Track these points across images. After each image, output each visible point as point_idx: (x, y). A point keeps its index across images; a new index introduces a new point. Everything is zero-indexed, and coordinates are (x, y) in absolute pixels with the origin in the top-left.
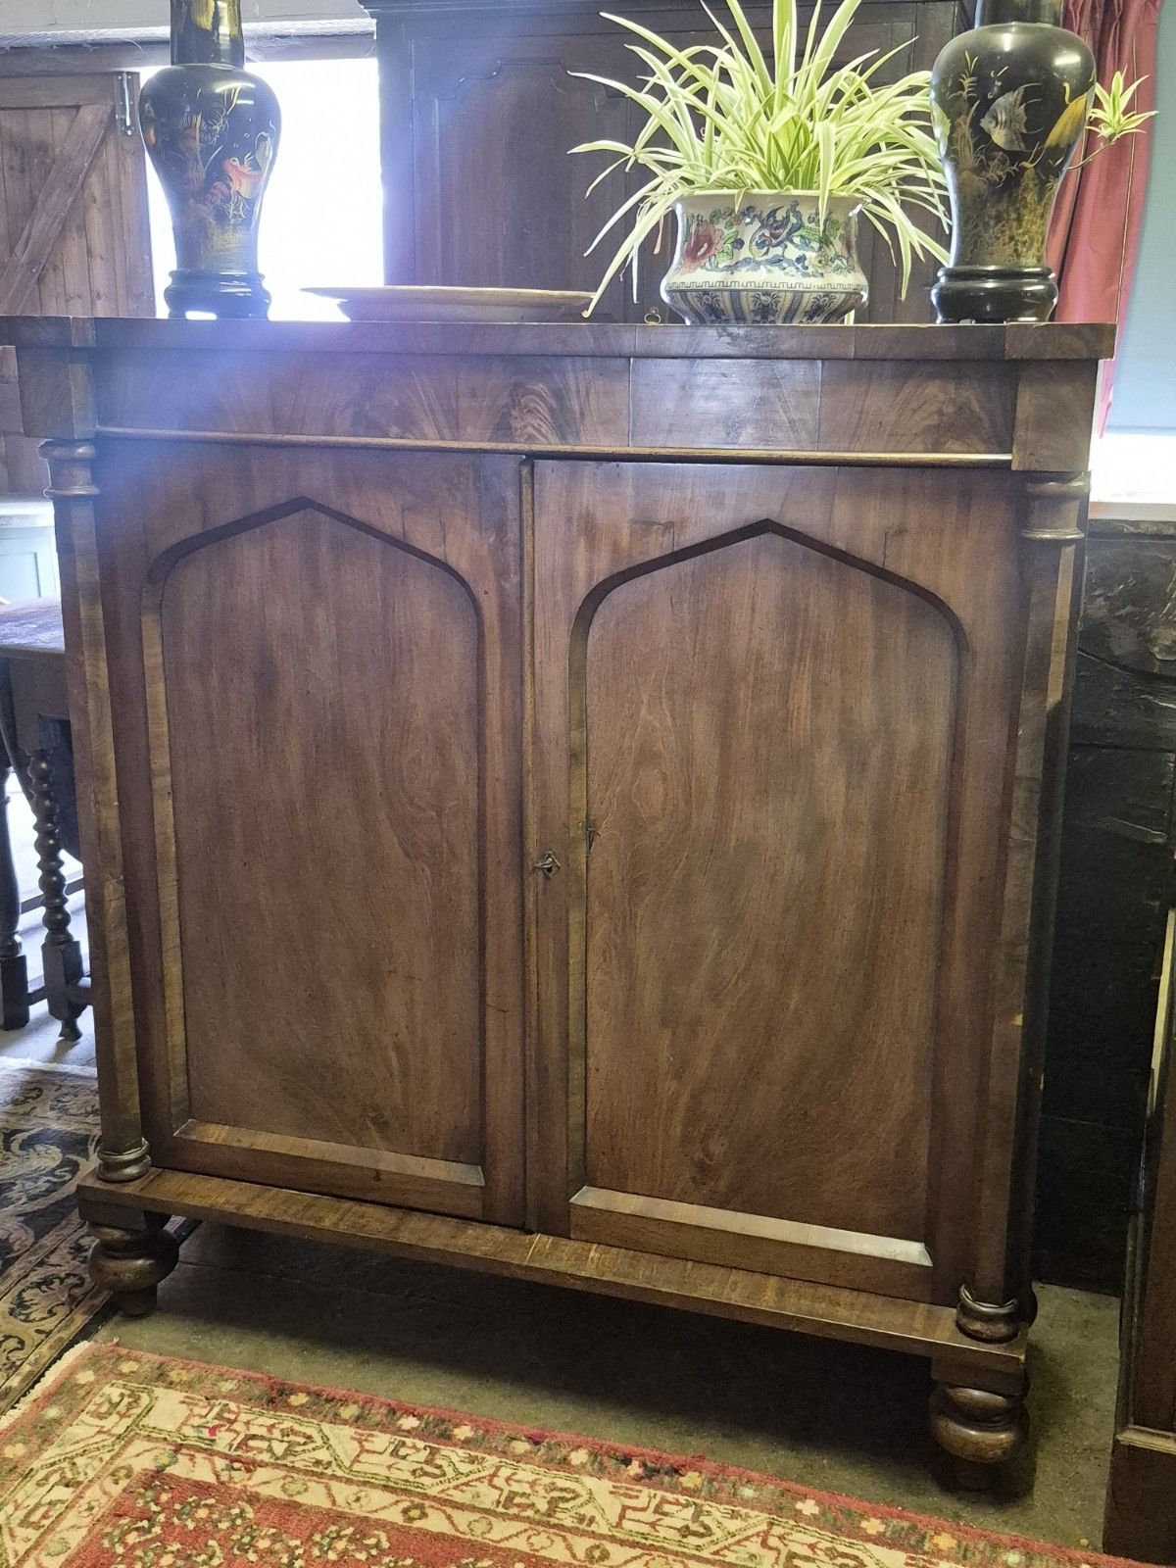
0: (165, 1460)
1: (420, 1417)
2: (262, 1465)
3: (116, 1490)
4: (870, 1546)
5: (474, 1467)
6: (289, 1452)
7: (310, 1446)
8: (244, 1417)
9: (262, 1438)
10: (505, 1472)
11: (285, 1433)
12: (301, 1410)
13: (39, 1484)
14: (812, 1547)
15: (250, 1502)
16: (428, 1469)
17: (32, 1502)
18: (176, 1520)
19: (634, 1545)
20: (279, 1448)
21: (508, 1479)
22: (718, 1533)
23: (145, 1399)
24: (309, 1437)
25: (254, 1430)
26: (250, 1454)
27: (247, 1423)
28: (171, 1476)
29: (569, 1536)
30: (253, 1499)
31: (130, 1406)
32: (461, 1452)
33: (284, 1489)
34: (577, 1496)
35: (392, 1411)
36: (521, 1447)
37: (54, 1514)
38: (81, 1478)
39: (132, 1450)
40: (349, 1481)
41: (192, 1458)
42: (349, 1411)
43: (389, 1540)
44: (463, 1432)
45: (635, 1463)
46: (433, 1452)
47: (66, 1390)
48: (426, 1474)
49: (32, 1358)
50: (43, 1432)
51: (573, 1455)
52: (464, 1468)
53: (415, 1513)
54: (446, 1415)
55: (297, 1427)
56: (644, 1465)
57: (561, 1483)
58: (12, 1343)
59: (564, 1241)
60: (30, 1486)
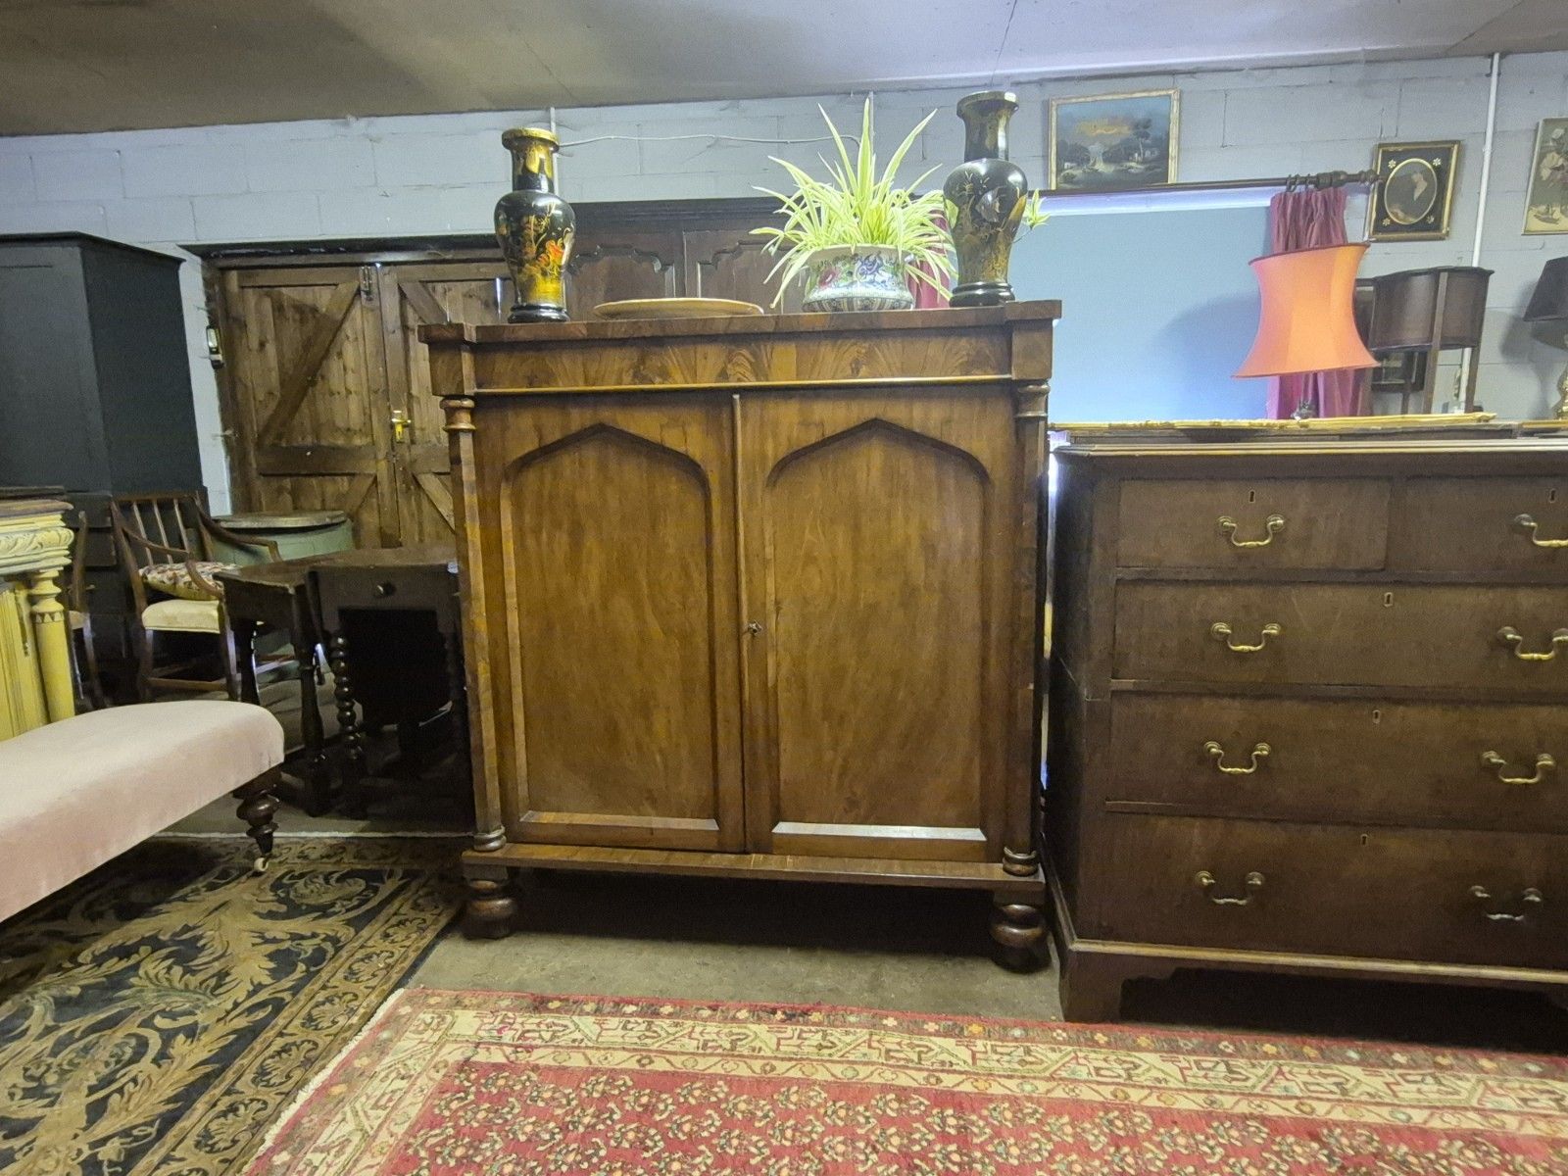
0: (470, 1054)
1: (637, 1005)
2: (537, 1047)
3: (438, 1076)
4: (933, 1038)
5: (678, 1029)
6: (553, 1037)
7: (568, 1031)
8: (519, 1020)
9: (534, 1031)
10: (698, 1029)
11: (548, 1026)
12: (558, 1010)
13: (382, 1081)
14: (899, 1044)
15: (533, 1070)
16: (647, 1034)
17: (378, 1093)
18: (484, 1090)
19: (791, 1059)
20: (547, 1036)
21: (701, 1033)
22: (840, 1045)
23: (449, 1018)
24: (566, 1026)
25: (527, 1027)
26: (528, 1042)
27: (522, 1024)
28: (475, 1063)
29: (748, 1061)
30: (535, 1068)
31: (439, 1024)
32: (668, 1021)
33: (554, 1059)
34: (747, 1036)
35: (617, 1004)
36: (706, 1013)
37: (396, 1097)
38: (412, 1072)
39: (445, 1051)
40: (598, 1049)
41: (488, 1049)
42: (590, 1007)
43: (632, 1080)
44: (667, 1009)
45: (779, 1012)
46: (650, 1024)
47: (391, 1020)
48: (647, 1037)
49: (365, 1004)
50: (382, 1048)
51: (738, 1014)
52: (672, 1030)
53: (644, 1061)
54: (653, 1001)
55: (556, 1021)
56: (784, 1013)
57: (735, 1030)
58: (349, 997)
59: (770, 857)
60: (376, 1082)
